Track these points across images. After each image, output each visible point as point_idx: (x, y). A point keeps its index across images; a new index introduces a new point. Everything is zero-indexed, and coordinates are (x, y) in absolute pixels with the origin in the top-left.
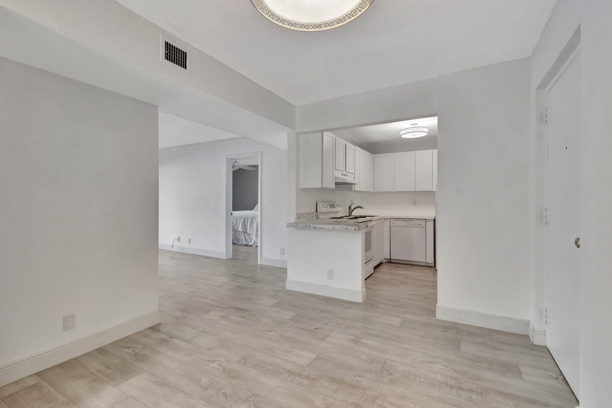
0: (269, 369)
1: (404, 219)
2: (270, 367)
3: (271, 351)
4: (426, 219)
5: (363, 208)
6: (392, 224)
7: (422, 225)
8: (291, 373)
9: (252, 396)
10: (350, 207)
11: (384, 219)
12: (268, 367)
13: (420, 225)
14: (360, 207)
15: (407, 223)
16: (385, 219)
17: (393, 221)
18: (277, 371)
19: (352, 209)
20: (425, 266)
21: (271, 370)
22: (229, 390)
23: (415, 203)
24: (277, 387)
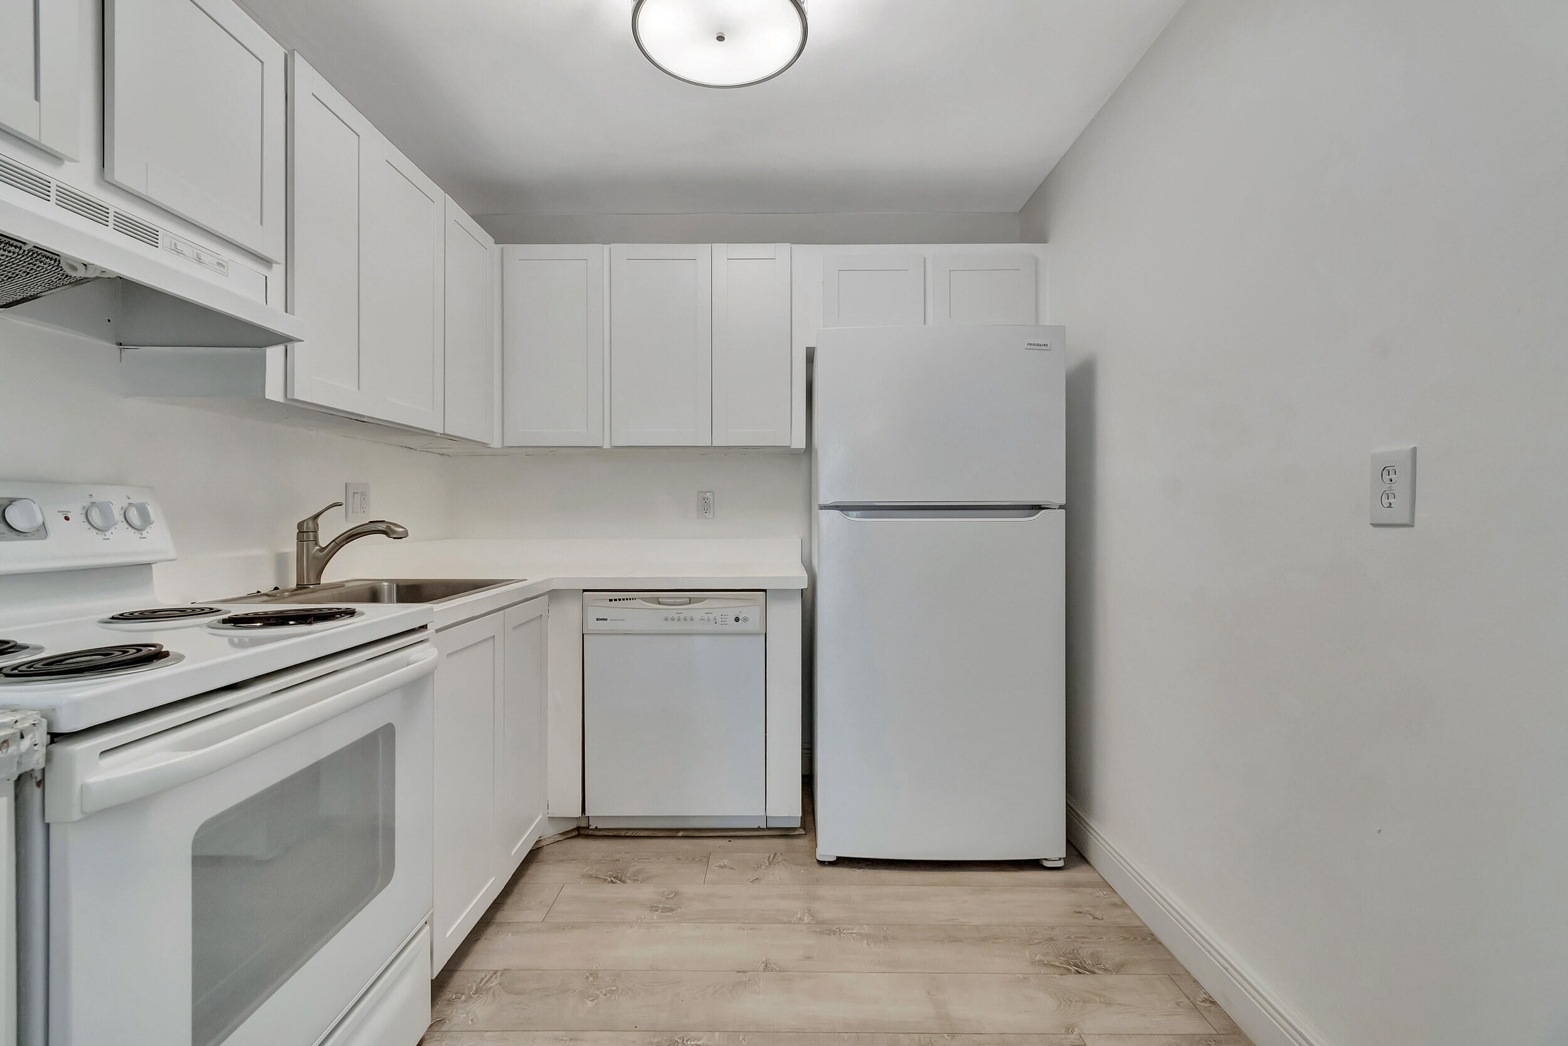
1: (654, 593)
4: (765, 591)
5: (405, 534)
6: (592, 625)
7: (745, 619)
10: (306, 532)
11: (550, 599)
13: (737, 620)
14: (382, 527)
15: (672, 611)
16: (555, 595)
17: (599, 607)
19: (323, 543)
20: (759, 829)
23: (705, 506)
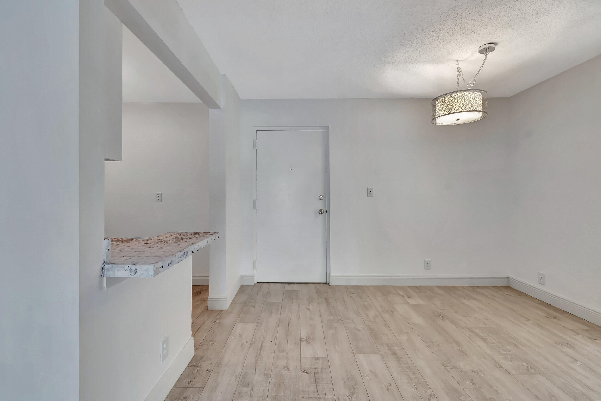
0: (413, 374)
2: (410, 374)
3: (390, 387)
8: (398, 359)
9: (447, 367)
12: (412, 375)
18: (408, 367)
21: (413, 372)
22: (467, 383)
24: (422, 359)
